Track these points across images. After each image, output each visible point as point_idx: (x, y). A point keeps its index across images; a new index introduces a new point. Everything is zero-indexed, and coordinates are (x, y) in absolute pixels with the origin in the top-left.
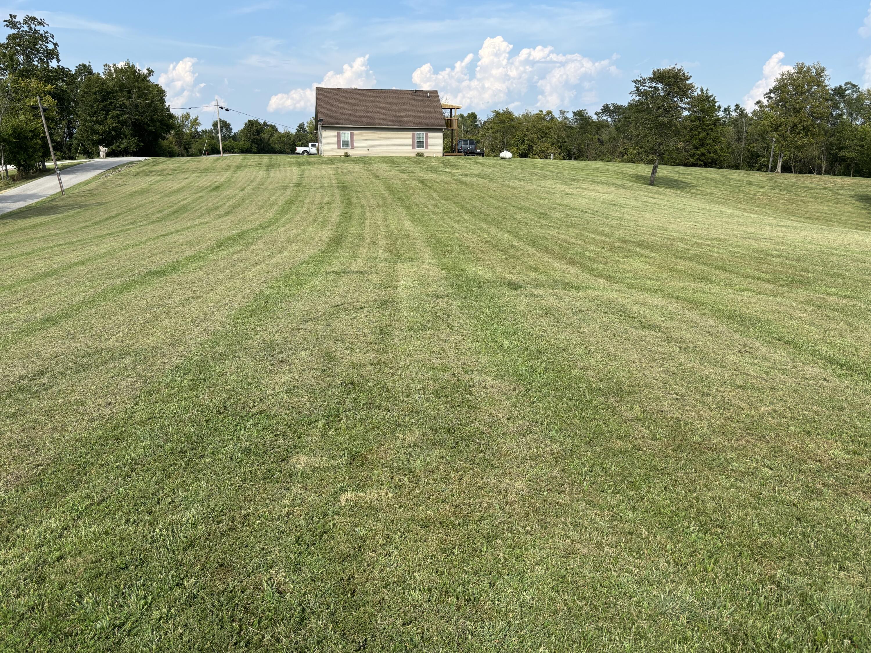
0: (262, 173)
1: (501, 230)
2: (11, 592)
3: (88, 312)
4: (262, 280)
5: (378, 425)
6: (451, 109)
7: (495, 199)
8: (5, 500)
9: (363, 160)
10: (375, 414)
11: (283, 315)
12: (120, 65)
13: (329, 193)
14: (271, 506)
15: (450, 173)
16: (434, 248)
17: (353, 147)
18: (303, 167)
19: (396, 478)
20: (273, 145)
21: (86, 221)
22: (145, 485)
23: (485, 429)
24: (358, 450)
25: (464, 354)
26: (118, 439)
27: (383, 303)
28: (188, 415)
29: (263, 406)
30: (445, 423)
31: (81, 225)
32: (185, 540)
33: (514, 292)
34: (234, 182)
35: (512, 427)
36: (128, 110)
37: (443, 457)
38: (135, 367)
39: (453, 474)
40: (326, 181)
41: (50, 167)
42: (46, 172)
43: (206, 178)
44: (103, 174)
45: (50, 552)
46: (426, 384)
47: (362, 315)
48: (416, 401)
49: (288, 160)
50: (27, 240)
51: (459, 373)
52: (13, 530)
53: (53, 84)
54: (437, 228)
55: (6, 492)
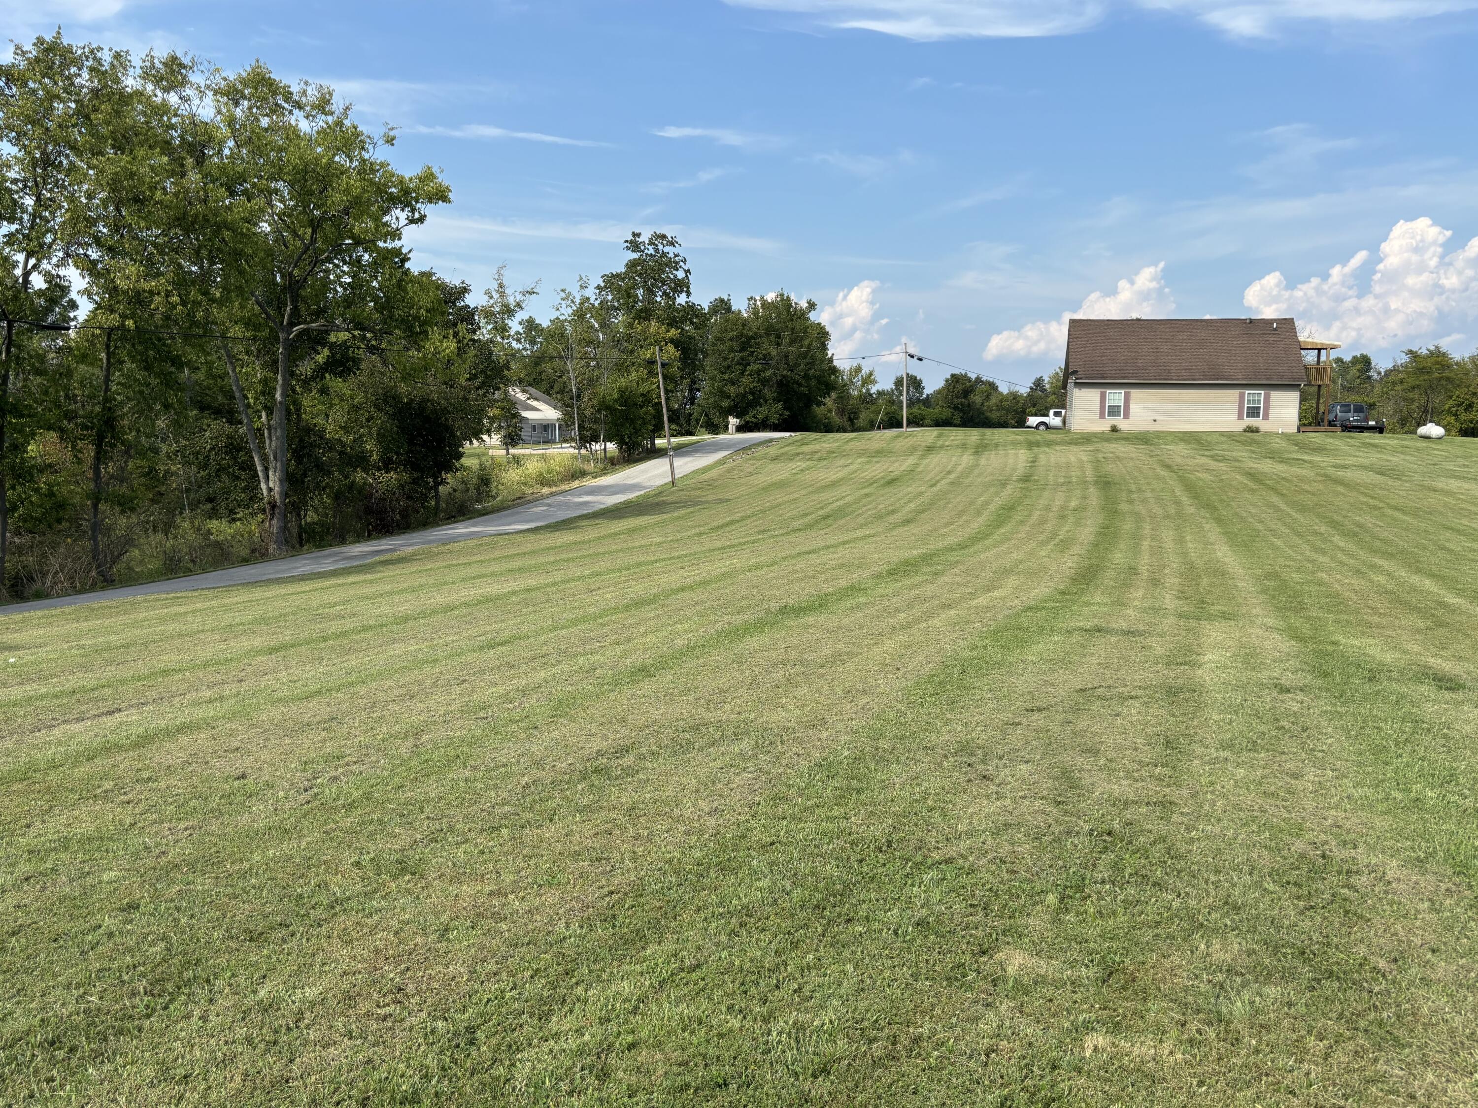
0: (967, 459)
1: (1418, 571)
2: (562, 1084)
3: (695, 662)
4: (957, 635)
5: (1158, 918)
6: (1319, 350)
7: (1404, 513)
8: (565, 938)
9: (1143, 439)
10: (1152, 896)
11: (990, 696)
12: (770, 297)
13: (1078, 493)
14: (959, 1030)
15: (1310, 462)
16: (1274, 597)
17: (1126, 416)
18: (1036, 450)
19: (1193, 1026)
20: (988, 414)
21: (700, 526)
22: (759, 953)
23: (1382, 964)
24: (1117, 959)
25: (1337, 807)
26: (722, 869)
27: (1172, 692)
28: (831, 847)
29: (952, 851)
30: (1295, 938)
31: (693, 532)
32: (817, 1060)
33: (1448, 695)
34: (921, 472)
35: (1442, 969)
36: (773, 362)
37: (1290, 1004)
38: (755, 756)
39: (1311, 1041)
40: (1075, 474)
41: (661, 446)
42: (655, 453)
43: (878, 465)
44: (730, 456)
45: (619, 1034)
46: (1255, 856)
47: (1133, 709)
48: (1234, 885)
49: (1012, 437)
50: (622, 551)
51: (1326, 843)
52: (572, 987)
53: (677, 328)
54: (1281, 561)
55: (567, 926)
